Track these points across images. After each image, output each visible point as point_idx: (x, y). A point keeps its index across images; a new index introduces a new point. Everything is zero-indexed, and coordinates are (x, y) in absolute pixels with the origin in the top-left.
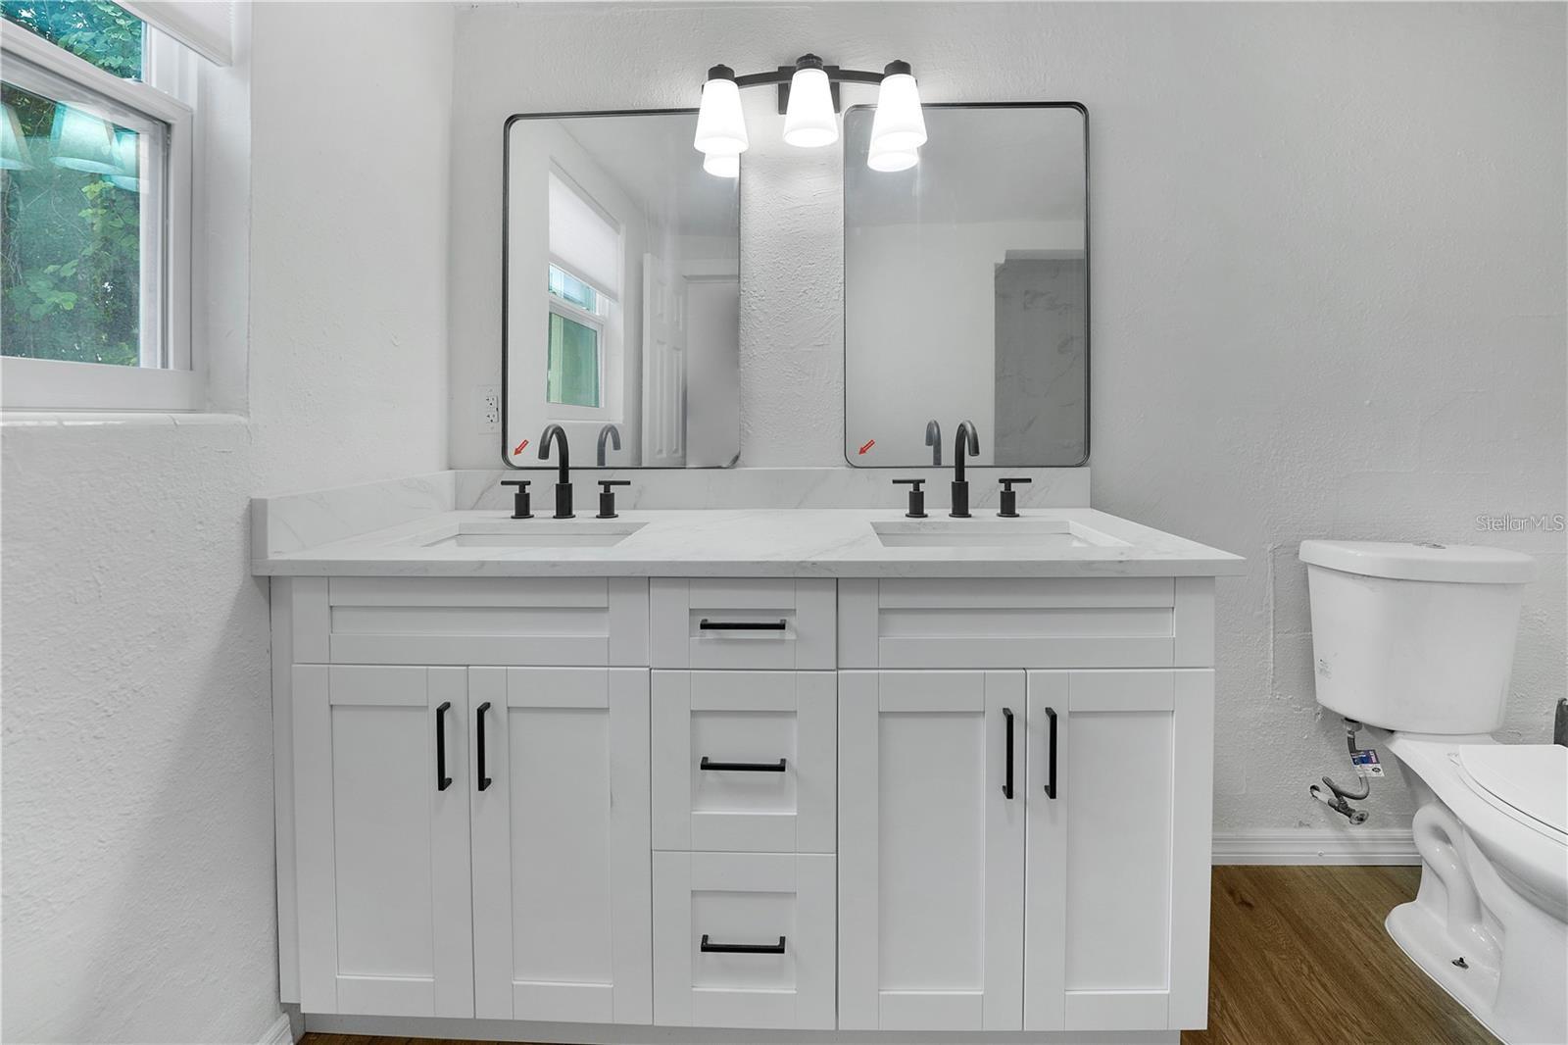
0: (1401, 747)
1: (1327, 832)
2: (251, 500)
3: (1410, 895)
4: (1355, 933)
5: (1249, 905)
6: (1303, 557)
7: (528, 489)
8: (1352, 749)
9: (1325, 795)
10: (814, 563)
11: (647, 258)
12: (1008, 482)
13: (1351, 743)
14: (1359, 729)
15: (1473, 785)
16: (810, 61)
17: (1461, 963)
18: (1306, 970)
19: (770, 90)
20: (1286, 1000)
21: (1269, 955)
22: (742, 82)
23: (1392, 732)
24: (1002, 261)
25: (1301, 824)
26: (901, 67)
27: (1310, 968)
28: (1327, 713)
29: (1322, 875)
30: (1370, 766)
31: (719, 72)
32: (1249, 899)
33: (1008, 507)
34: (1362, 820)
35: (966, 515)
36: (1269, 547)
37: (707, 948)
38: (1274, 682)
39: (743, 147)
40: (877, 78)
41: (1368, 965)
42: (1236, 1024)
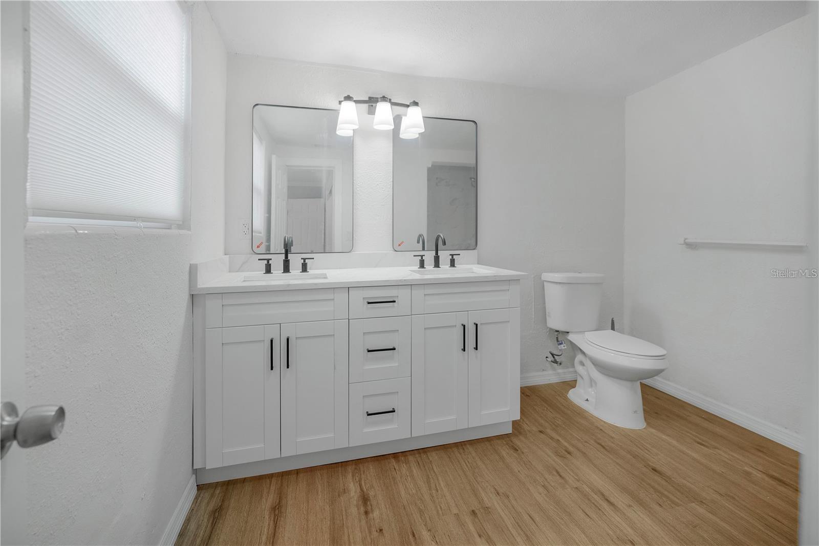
0: (571, 337)
1: (551, 372)
2: (190, 264)
3: (574, 387)
4: (559, 398)
5: (529, 396)
6: (543, 278)
7: (270, 262)
8: (558, 341)
9: (551, 358)
10: (405, 280)
11: (274, 157)
12: (452, 255)
13: (557, 338)
14: (559, 333)
15: (588, 342)
16: (384, 99)
17: (587, 400)
18: (546, 409)
19: (365, 106)
20: (541, 417)
21: (535, 407)
22: (356, 102)
23: (568, 332)
24: (430, 166)
25: (543, 370)
26: (416, 104)
27: (547, 408)
28: (551, 329)
29: (550, 386)
30: (562, 345)
31: (348, 98)
32: (528, 394)
33: (453, 263)
34: (561, 364)
35: (439, 267)
36: (533, 276)
37: (369, 415)
38: (534, 322)
39: (356, 127)
40: (408, 106)
41: (563, 405)
42: (527, 424)
